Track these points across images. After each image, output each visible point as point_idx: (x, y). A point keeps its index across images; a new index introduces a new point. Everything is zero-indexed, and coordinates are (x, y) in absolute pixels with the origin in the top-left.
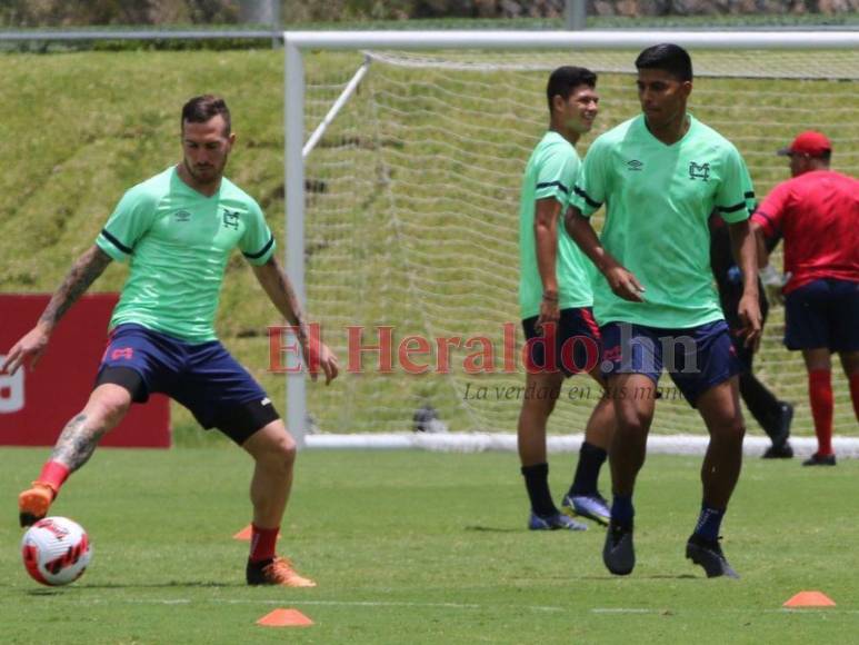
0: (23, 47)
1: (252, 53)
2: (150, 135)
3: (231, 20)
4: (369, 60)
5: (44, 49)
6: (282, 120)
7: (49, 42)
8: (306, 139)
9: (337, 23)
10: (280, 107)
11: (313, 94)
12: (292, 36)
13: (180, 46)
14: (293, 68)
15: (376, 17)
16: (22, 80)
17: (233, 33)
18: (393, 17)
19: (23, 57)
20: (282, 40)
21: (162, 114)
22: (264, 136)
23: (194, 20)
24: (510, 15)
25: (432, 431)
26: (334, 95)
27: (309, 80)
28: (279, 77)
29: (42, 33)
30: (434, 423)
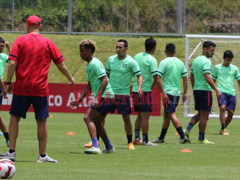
0: (134, 36)
1: (179, 39)
2: (158, 54)
3: (174, 32)
4: (202, 41)
5: (138, 37)
6: (185, 52)
7: (139, 35)
8: (189, 56)
9: (195, 33)
10: (184, 49)
11: (190, 47)
12: (187, 36)
13: (165, 37)
14: (187, 42)
15: (203, 32)
16: (133, 43)
17: (175, 35)
18: (206, 32)
19: (134, 38)
20: (185, 36)
21: (161, 50)
22: (181, 55)
23: (167, 32)
24: (229, 32)
25: (212, 114)
26: (195, 47)
27: (190, 44)
28: (184, 44)
29: (137, 34)
30: (213, 113)
